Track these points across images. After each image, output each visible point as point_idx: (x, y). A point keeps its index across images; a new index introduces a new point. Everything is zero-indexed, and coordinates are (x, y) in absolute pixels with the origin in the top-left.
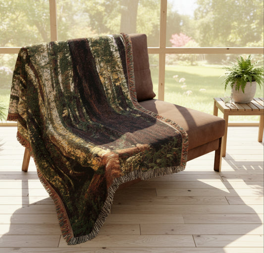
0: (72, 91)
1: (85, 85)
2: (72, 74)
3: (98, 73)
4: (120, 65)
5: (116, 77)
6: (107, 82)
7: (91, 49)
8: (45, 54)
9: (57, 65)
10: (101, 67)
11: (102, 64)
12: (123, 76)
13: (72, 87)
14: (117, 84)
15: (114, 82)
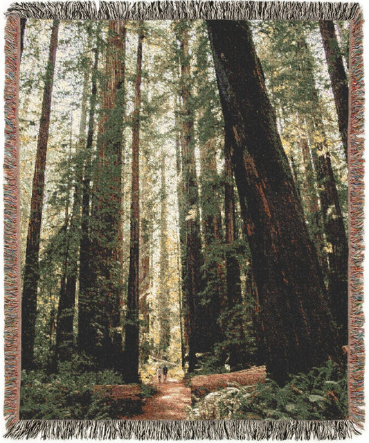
0: (219, 172)
1: (248, 159)
2: (223, 142)
3: (278, 136)
4: (334, 115)
5: (320, 140)
6: (296, 152)
7: (270, 92)
8: (171, 114)
9: (193, 130)
10: (287, 123)
11: (291, 118)
12: (337, 136)
13: (220, 166)
14: (320, 153)
15: (313, 150)
